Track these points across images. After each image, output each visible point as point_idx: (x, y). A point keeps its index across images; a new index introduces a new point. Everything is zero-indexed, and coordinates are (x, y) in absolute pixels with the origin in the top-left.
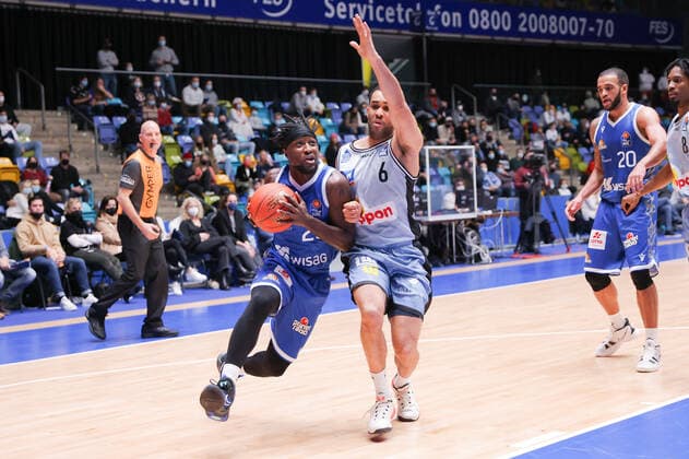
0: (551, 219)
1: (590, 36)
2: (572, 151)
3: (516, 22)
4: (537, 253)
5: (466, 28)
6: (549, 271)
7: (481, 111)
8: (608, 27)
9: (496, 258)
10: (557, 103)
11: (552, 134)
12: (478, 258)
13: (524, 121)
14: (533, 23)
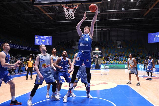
0: (22, 69)
1: (28, 50)
2: (26, 62)
3: (20, 47)
4: (21, 73)
5: (14, 47)
6: (22, 75)
7: (15, 57)
8: (31, 49)
9: (15, 74)
10: (24, 57)
11: (24, 60)
12: (13, 74)
13: (20, 58)
14: (22, 48)
